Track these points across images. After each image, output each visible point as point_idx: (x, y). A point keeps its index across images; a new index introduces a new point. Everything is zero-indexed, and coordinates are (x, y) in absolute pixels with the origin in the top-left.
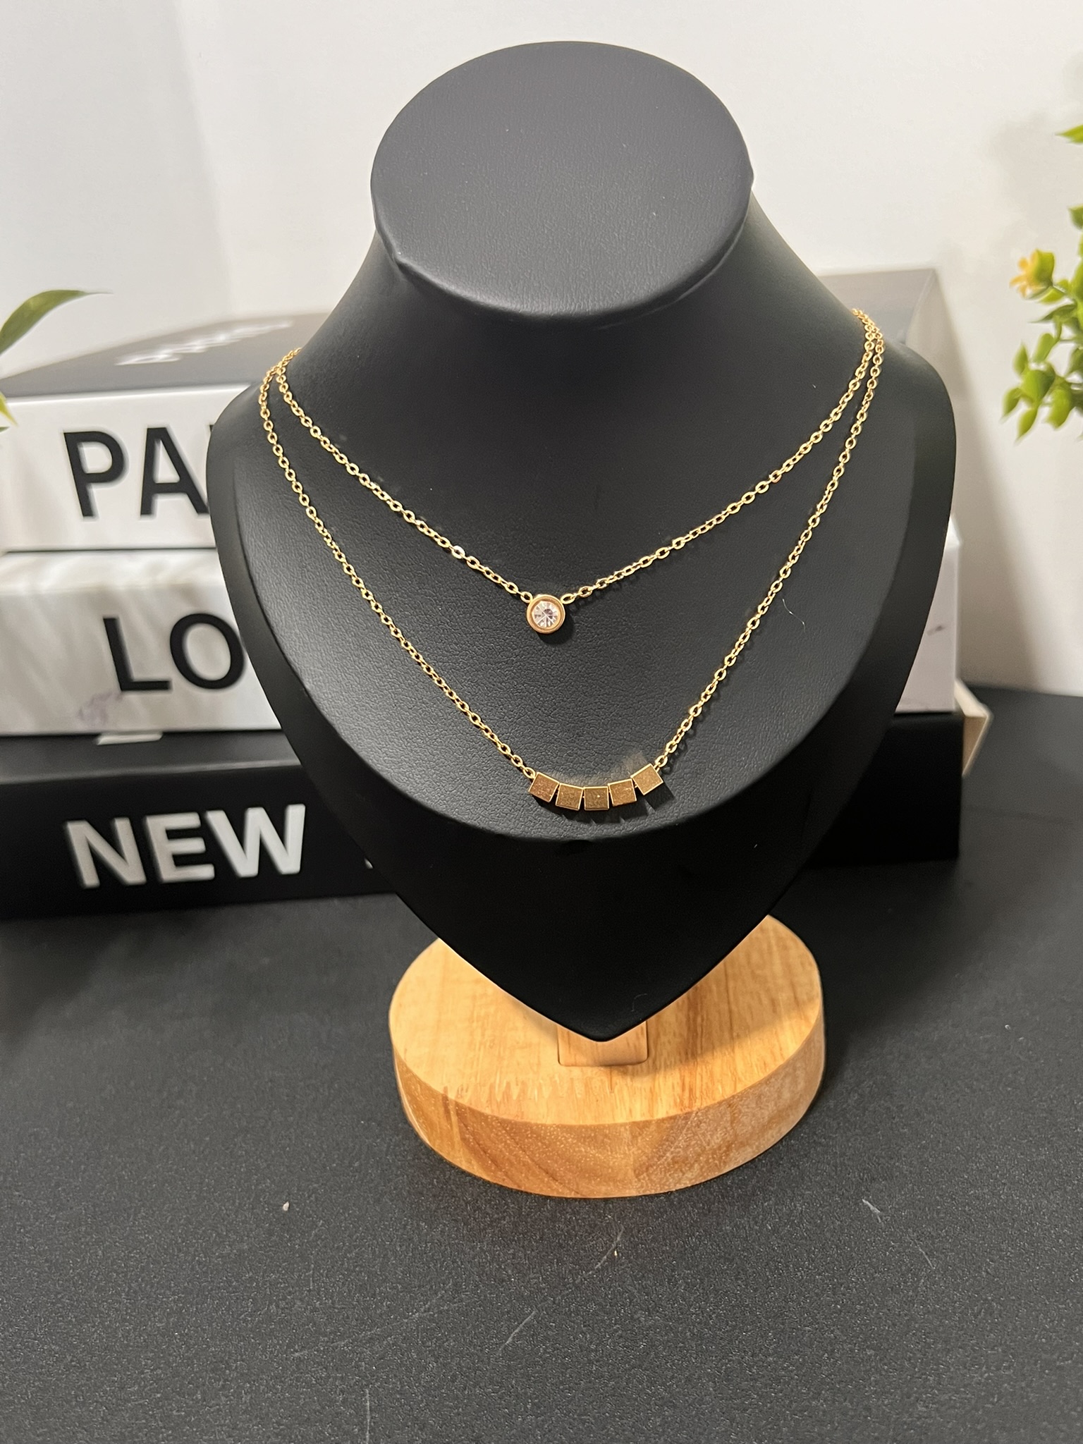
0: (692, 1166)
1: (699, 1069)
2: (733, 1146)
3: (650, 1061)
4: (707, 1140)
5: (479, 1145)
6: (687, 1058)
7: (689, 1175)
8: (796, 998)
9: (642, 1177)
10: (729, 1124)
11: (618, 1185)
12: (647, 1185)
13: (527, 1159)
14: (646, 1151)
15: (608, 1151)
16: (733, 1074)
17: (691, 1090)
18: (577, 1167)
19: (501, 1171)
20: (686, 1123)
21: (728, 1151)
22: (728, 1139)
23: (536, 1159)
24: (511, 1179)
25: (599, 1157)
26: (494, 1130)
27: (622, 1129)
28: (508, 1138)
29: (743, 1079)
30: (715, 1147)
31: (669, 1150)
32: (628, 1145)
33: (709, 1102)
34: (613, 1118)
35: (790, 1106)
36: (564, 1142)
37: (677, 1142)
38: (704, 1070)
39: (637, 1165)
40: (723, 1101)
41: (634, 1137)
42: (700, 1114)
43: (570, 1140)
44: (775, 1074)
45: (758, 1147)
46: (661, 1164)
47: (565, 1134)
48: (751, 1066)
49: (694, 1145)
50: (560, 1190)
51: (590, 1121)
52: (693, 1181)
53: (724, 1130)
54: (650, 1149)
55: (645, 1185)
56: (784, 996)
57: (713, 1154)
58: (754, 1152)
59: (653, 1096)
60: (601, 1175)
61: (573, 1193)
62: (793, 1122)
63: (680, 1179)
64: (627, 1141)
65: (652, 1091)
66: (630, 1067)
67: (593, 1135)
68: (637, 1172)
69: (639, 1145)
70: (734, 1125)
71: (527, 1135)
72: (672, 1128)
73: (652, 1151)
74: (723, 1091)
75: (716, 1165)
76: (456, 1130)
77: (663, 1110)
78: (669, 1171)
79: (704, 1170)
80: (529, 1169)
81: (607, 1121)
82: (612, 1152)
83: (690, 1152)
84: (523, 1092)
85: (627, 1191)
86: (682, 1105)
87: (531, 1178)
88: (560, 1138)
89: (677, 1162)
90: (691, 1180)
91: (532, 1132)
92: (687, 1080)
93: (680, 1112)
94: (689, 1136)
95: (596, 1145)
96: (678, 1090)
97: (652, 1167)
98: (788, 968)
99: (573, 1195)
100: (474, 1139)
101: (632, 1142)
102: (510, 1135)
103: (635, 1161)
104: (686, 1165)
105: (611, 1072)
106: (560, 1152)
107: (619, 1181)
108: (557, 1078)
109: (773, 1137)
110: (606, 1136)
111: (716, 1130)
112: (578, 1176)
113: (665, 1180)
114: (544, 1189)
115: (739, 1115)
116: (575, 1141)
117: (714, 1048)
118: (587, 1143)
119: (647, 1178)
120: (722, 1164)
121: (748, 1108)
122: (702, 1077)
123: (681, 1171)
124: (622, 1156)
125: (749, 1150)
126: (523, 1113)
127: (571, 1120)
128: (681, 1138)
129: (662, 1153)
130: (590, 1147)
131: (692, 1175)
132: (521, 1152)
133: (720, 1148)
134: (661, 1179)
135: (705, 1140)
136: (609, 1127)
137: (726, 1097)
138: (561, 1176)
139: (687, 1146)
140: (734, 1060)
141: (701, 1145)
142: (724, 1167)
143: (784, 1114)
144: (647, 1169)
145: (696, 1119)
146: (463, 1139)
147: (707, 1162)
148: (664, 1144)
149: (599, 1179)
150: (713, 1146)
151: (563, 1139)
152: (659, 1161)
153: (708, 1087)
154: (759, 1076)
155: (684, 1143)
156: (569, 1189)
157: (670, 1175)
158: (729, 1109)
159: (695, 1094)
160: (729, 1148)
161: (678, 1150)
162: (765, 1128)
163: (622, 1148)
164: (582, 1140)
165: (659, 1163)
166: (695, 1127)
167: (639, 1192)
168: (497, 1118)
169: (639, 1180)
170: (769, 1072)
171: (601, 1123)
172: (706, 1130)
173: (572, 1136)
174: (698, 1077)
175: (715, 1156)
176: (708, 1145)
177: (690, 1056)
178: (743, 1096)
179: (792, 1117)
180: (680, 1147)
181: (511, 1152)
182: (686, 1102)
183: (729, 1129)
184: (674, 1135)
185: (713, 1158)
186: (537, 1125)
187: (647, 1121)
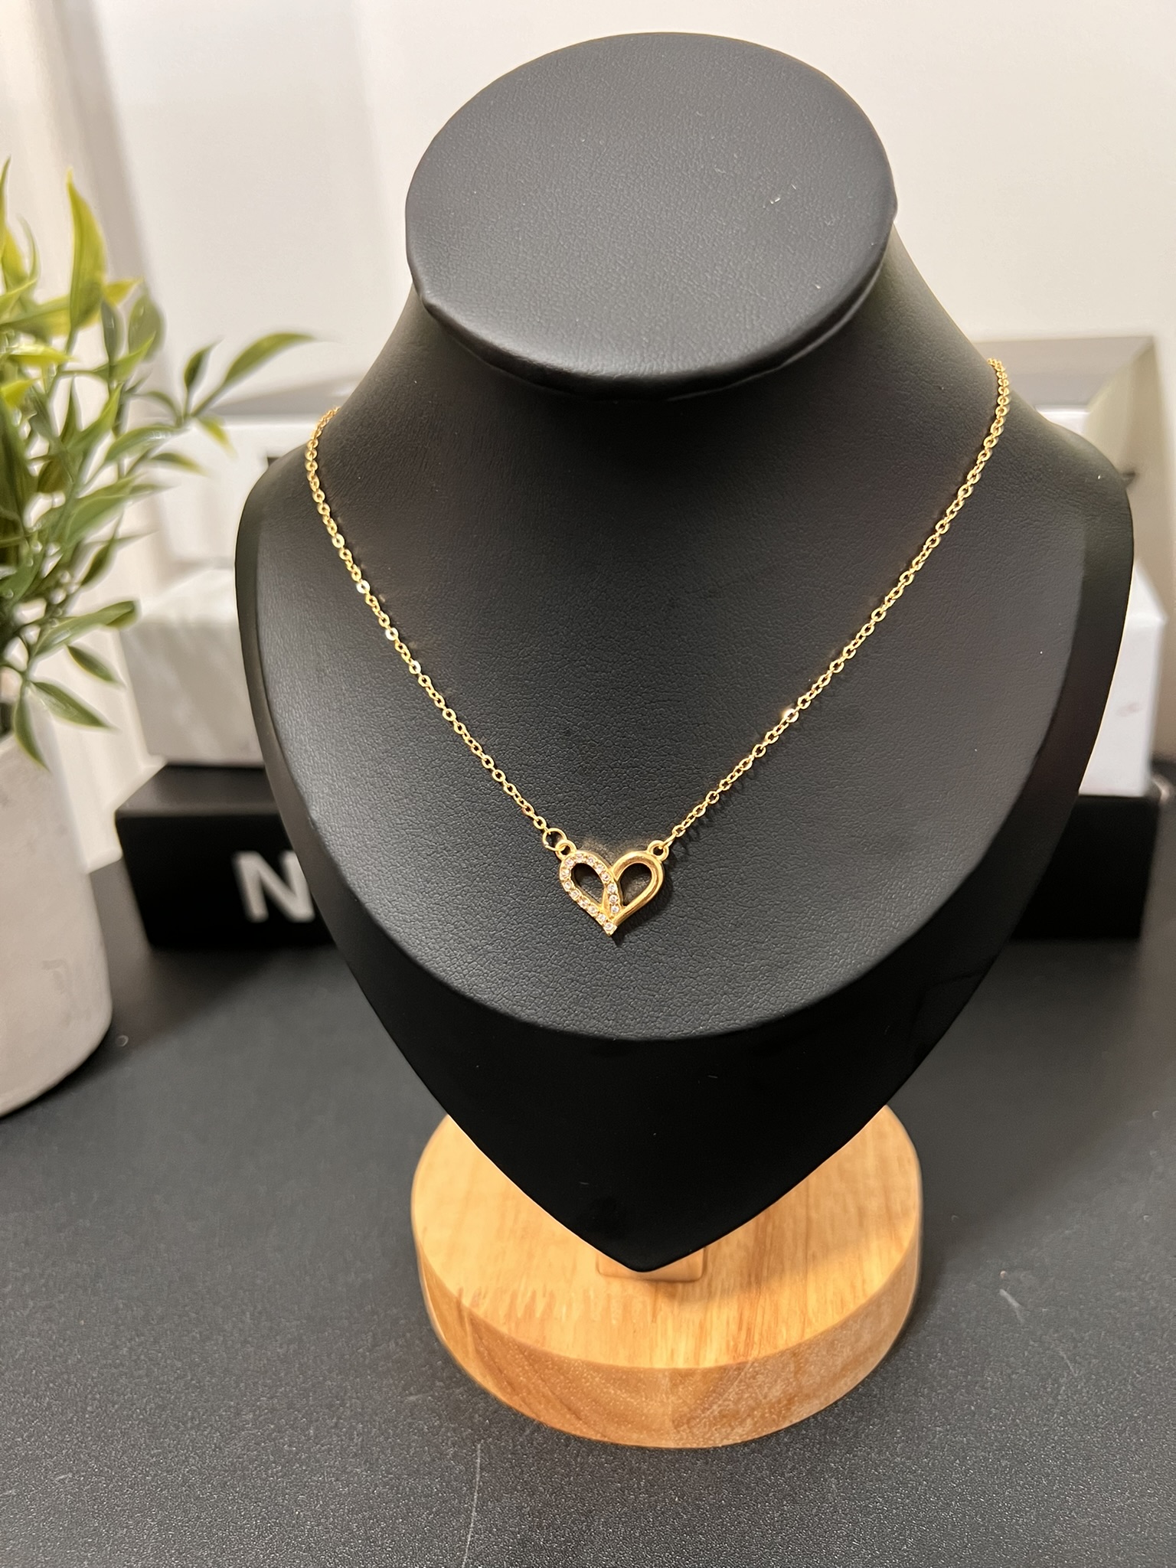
0: (744, 1420)
1: (762, 1301)
2: (796, 1399)
3: (706, 1281)
4: (764, 1393)
5: (495, 1363)
6: (749, 1283)
7: (739, 1430)
8: (888, 1208)
9: (682, 1428)
10: (792, 1375)
11: (652, 1435)
12: (688, 1437)
13: (546, 1391)
14: (688, 1402)
15: (642, 1396)
16: (802, 1312)
17: (749, 1330)
18: (604, 1409)
19: (518, 1395)
20: (739, 1374)
21: (790, 1404)
22: (791, 1391)
23: (558, 1393)
24: (529, 1405)
25: (632, 1403)
26: (511, 1351)
27: (660, 1376)
28: (526, 1363)
29: (814, 1321)
30: (774, 1400)
31: (716, 1403)
32: (666, 1393)
33: (768, 1351)
34: (651, 1358)
35: (870, 1348)
36: (591, 1380)
37: (727, 1394)
38: (768, 1300)
39: (676, 1415)
40: (787, 1349)
41: (675, 1386)
42: (756, 1364)
43: (597, 1379)
44: (854, 1317)
45: (826, 1399)
46: (705, 1417)
47: (591, 1372)
48: (826, 1302)
49: (748, 1397)
50: (584, 1430)
51: (622, 1362)
52: (745, 1436)
53: (786, 1382)
54: (694, 1401)
55: (685, 1437)
56: (874, 1205)
57: (770, 1408)
58: (821, 1404)
59: (702, 1336)
60: (633, 1422)
61: (599, 1435)
62: (873, 1364)
63: (728, 1434)
64: (664, 1388)
65: (702, 1327)
66: (680, 1286)
67: (624, 1377)
68: (676, 1423)
69: (680, 1393)
70: (799, 1376)
71: (547, 1366)
72: (721, 1379)
73: (696, 1401)
74: (788, 1336)
75: (774, 1420)
76: (470, 1339)
77: (713, 1357)
78: (715, 1425)
79: (757, 1425)
80: (548, 1401)
81: (643, 1363)
82: (646, 1399)
83: (743, 1407)
84: (549, 1307)
85: (664, 1442)
86: (736, 1351)
87: (551, 1411)
88: (585, 1375)
89: (724, 1416)
90: (741, 1436)
91: (553, 1363)
92: (746, 1313)
93: (731, 1362)
94: (742, 1388)
95: (628, 1388)
96: (734, 1327)
97: (694, 1419)
98: (883, 1163)
99: (598, 1437)
100: (489, 1354)
101: (671, 1389)
102: (528, 1361)
103: (674, 1412)
104: (736, 1419)
105: (656, 1290)
106: (585, 1390)
107: (654, 1430)
108: (592, 1294)
109: (846, 1384)
110: (640, 1380)
111: (776, 1381)
112: (606, 1418)
113: (709, 1435)
114: (566, 1425)
115: (805, 1365)
116: (603, 1381)
117: (783, 1270)
118: (617, 1385)
119: (688, 1431)
120: (781, 1419)
121: (817, 1356)
122: (764, 1313)
123: (730, 1425)
124: (659, 1404)
125: (817, 1402)
126: (544, 1338)
127: (600, 1356)
128: (731, 1390)
129: (707, 1406)
130: (621, 1390)
131: (743, 1431)
132: (540, 1381)
133: (779, 1402)
134: (705, 1433)
135: (761, 1393)
136: (645, 1371)
137: (790, 1345)
138: (586, 1415)
139: (739, 1399)
140: (805, 1291)
141: (756, 1399)
142: (784, 1422)
143: (862, 1358)
144: (688, 1422)
145: (751, 1370)
146: (478, 1351)
147: (763, 1416)
148: (710, 1396)
149: (630, 1425)
150: (771, 1400)
151: (589, 1376)
152: (703, 1413)
153: (769, 1327)
154: (832, 1318)
155: (736, 1396)
156: (594, 1430)
157: (716, 1430)
158: (793, 1359)
159: (753, 1338)
160: (790, 1401)
161: (727, 1403)
162: (835, 1378)
163: (659, 1395)
164: (612, 1381)
165: (703, 1415)
166: (749, 1379)
167: (678, 1444)
168: (514, 1340)
169: (679, 1432)
170: (846, 1313)
171: (636, 1365)
172: (764, 1381)
173: (600, 1375)
174: (760, 1311)
175: (773, 1410)
176: (765, 1398)
177: (753, 1279)
178: (811, 1344)
179: (871, 1360)
180: (730, 1400)
181: (529, 1379)
182: (741, 1347)
183: (791, 1380)
184: (723, 1387)
185: (771, 1412)
186: (559, 1357)
187: (691, 1370)
